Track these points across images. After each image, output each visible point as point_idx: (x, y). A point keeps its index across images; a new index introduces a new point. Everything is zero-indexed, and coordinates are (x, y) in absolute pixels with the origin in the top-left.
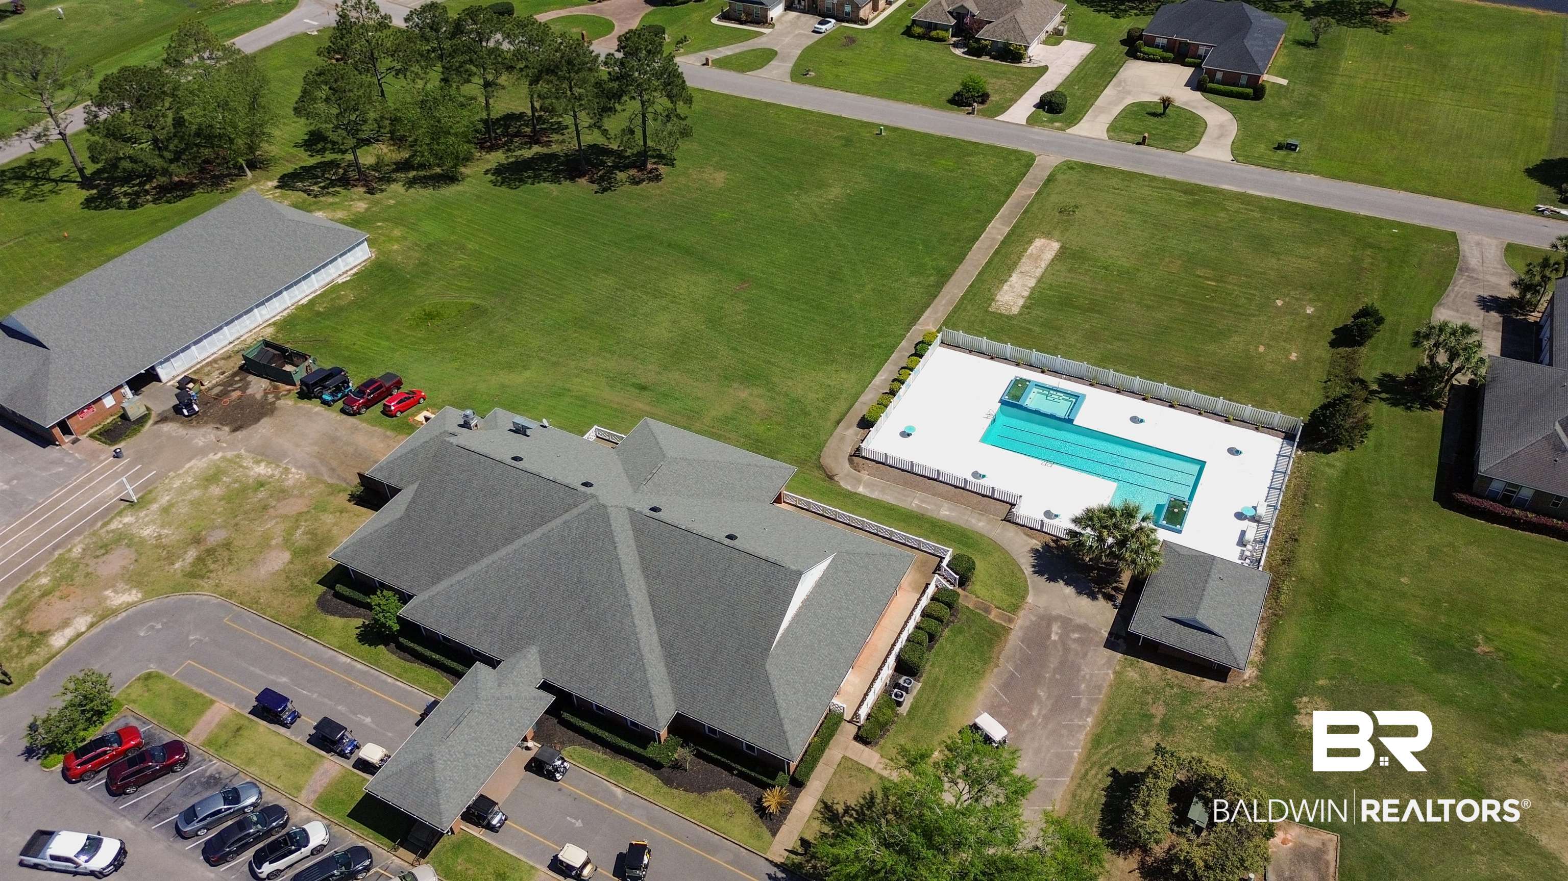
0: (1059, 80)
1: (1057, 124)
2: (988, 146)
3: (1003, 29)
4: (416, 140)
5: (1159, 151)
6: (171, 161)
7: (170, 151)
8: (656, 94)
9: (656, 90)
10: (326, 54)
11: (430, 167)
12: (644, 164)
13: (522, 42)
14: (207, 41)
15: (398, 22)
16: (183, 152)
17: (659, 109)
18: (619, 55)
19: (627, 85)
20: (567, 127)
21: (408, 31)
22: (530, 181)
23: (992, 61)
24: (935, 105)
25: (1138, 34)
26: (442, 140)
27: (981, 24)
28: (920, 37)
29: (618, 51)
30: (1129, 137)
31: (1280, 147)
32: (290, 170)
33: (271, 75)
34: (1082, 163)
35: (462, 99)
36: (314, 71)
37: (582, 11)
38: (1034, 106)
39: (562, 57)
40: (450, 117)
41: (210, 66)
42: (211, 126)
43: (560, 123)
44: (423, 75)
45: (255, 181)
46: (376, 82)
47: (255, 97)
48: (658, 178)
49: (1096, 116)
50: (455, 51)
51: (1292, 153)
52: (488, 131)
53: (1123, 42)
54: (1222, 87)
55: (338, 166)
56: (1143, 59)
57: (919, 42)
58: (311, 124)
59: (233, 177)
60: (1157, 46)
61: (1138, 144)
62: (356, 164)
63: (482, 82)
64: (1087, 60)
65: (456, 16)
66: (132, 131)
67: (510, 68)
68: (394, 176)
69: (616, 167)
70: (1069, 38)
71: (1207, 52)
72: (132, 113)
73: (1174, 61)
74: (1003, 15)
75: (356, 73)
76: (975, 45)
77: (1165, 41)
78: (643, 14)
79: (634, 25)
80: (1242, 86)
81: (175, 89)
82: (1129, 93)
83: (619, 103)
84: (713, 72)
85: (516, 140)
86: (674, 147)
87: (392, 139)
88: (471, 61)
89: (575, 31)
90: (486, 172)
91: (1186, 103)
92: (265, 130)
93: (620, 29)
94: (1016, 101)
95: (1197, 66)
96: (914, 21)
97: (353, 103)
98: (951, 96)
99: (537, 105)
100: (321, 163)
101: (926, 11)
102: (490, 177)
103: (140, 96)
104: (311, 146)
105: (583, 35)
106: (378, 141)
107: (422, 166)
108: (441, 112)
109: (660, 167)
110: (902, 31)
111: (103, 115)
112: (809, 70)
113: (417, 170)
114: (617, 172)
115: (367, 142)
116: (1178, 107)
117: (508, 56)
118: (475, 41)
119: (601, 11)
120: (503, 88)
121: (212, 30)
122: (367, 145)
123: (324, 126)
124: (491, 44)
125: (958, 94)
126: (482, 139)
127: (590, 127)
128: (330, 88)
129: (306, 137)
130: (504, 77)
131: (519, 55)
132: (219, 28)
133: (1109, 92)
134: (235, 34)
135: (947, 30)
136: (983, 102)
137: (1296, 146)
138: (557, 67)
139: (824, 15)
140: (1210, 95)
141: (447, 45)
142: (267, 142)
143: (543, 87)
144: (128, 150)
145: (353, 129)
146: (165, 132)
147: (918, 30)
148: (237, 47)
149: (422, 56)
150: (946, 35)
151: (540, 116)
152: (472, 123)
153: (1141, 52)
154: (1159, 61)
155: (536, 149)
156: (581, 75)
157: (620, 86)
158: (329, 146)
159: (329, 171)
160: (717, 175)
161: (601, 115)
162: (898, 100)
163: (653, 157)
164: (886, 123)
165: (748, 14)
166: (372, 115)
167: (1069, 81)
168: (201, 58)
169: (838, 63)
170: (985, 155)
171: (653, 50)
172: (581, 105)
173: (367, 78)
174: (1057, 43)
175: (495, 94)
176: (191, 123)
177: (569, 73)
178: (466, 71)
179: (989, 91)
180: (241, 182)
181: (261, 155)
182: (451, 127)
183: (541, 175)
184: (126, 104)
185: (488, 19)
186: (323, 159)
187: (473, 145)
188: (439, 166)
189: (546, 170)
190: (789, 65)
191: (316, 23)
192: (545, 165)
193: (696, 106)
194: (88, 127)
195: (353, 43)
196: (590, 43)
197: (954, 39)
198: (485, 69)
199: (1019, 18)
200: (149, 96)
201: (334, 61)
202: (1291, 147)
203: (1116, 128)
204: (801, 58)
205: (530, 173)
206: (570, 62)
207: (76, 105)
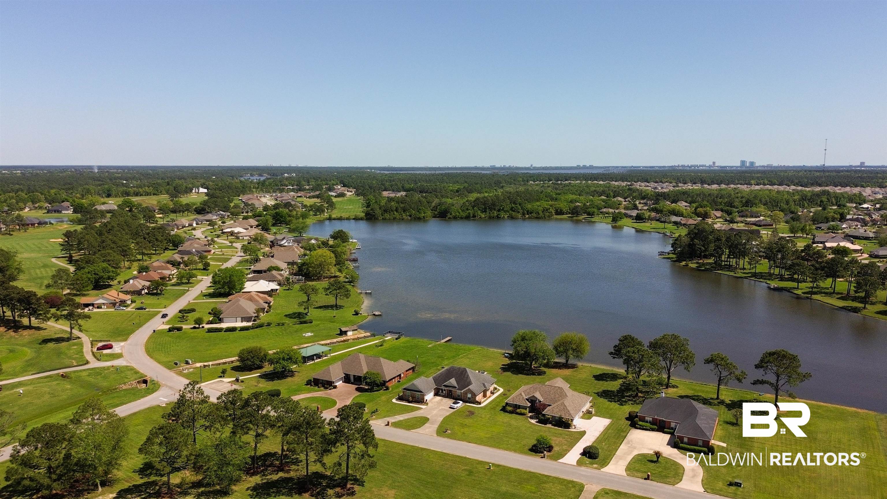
0: (593, 439)
1: (595, 466)
2: (555, 477)
3: (558, 410)
4: (208, 468)
5: (658, 484)
6: (55, 481)
7: (56, 474)
8: (356, 442)
9: (357, 440)
10: (167, 417)
11: (214, 485)
12: (345, 485)
13: (282, 411)
14: (99, 409)
15: (213, 400)
16: (62, 476)
17: (357, 450)
18: (337, 419)
19: (340, 437)
20: (301, 461)
21: (217, 404)
22: (273, 495)
23: (553, 427)
24: (522, 452)
25: (635, 414)
26: (224, 469)
27: (545, 406)
28: (511, 412)
29: (337, 417)
30: (639, 475)
31: (731, 484)
32: (126, 487)
33: (131, 429)
34: (613, 490)
35: (242, 444)
36: (157, 427)
37: (320, 394)
38: (580, 454)
39: (304, 420)
40: (232, 454)
41: (97, 424)
42: (86, 459)
43: (297, 458)
44: (221, 430)
45: (102, 494)
46: (192, 433)
47: (119, 441)
48: (353, 494)
49: (617, 462)
50: (242, 416)
51: (739, 488)
52: (253, 463)
53: (627, 419)
54: (689, 446)
55: (156, 484)
56: (640, 429)
57: (510, 415)
58: (147, 458)
59: (89, 491)
60: (647, 422)
61: (645, 479)
62: (168, 483)
63: (255, 434)
64: (607, 429)
65: (246, 397)
66: (38, 461)
67: (272, 426)
68: (190, 491)
69: (329, 486)
70: (596, 415)
71: (676, 426)
72: (41, 451)
73: (658, 430)
74: (556, 401)
75: (182, 428)
76: (543, 418)
77: (651, 419)
78: (354, 397)
79: (348, 402)
80: (700, 446)
81: (72, 437)
82: (635, 448)
83: (334, 447)
84: (390, 429)
85: (269, 468)
86: (364, 474)
87: (194, 467)
88: (251, 422)
89: (314, 406)
90: (248, 489)
91: (670, 455)
92: (118, 462)
93: (340, 405)
94: (569, 451)
95: (672, 434)
96: (507, 404)
97: (176, 446)
98: (531, 447)
99: (285, 448)
100: (147, 482)
101: (513, 398)
102: (249, 492)
103: (50, 441)
104: (143, 471)
105: (318, 407)
106: (185, 468)
107: (208, 485)
108: (227, 451)
109: (355, 486)
110: (501, 408)
111: (23, 452)
112: (447, 430)
113: (205, 487)
114: (328, 489)
115: (178, 469)
116: (665, 457)
117: (273, 419)
118: (255, 411)
119: (330, 395)
120: (267, 437)
121: (104, 403)
122: (178, 471)
123: (154, 459)
124: (264, 412)
125: (534, 446)
126: (249, 468)
127: (315, 461)
128: (164, 437)
129: (142, 466)
130: (268, 431)
131: (279, 419)
132: (109, 402)
133: (623, 447)
134: (117, 406)
135: (526, 409)
136: (550, 451)
137: (741, 484)
138: (300, 426)
139: (456, 399)
140: (683, 451)
141: (238, 412)
142: (117, 469)
143: (290, 437)
144: (31, 473)
145: (171, 462)
146: (57, 462)
147: (509, 408)
148: (115, 413)
149: (222, 418)
150: (526, 412)
151: (286, 454)
152: (244, 458)
153: (638, 425)
154: (650, 430)
155: (281, 474)
156: (314, 431)
157: (336, 437)
158: (154, 471)
159: (150, 488)
160: (389, 492)
161: (322, 454)
162: (500, 448)
163: (351, 480)
164: (493, 462)
165: (413, 398)
166: (185, 453)
167: (599, 440)
168: (93, 419)
169: (463, 426)
170: (554, 483)
171: (357, 417)
172: (311, 448)
173: (188, 431)
174: (589, 418)
175: (261, 441)
176: (74, 457)
177: (307, 429)
178: (247, 427)
179: (553, 445)
180: (93, 494)
181: (111, 477)
182: (231, 461)
183: (281, 491)
184: (39, 445)
185: (265, 399)
186: (149, 480)
187: (242, 472)
188: (219, 484)
189: (284, 488)
190: (436, 426)
191: (166, 400)
192: (285, 485)
193: (380, 450)
194: (11, 459)
195: (184, 411)
196: (321, 412)
197: (530, 414)
198: (258, 426)
199: (567, 404)
200: (55, 441)
201: (171, 421)
202: (738, 485)
203: (631, 469)
204: (442, 422)
205: (275, 490)
206: (308, 423)
207: (9, 445)
